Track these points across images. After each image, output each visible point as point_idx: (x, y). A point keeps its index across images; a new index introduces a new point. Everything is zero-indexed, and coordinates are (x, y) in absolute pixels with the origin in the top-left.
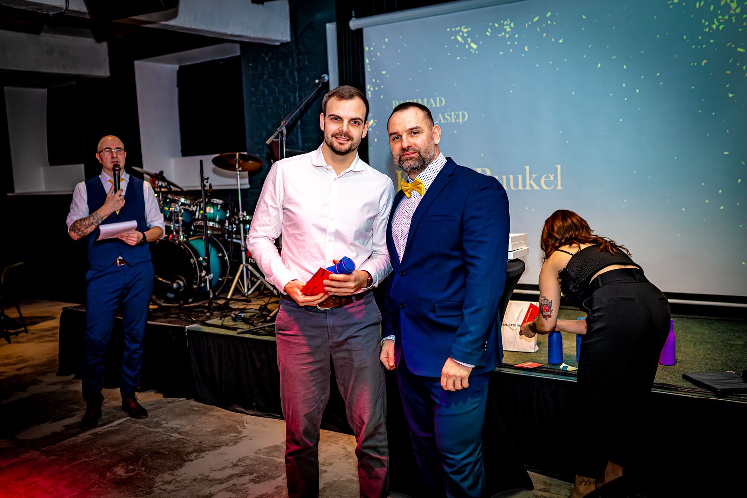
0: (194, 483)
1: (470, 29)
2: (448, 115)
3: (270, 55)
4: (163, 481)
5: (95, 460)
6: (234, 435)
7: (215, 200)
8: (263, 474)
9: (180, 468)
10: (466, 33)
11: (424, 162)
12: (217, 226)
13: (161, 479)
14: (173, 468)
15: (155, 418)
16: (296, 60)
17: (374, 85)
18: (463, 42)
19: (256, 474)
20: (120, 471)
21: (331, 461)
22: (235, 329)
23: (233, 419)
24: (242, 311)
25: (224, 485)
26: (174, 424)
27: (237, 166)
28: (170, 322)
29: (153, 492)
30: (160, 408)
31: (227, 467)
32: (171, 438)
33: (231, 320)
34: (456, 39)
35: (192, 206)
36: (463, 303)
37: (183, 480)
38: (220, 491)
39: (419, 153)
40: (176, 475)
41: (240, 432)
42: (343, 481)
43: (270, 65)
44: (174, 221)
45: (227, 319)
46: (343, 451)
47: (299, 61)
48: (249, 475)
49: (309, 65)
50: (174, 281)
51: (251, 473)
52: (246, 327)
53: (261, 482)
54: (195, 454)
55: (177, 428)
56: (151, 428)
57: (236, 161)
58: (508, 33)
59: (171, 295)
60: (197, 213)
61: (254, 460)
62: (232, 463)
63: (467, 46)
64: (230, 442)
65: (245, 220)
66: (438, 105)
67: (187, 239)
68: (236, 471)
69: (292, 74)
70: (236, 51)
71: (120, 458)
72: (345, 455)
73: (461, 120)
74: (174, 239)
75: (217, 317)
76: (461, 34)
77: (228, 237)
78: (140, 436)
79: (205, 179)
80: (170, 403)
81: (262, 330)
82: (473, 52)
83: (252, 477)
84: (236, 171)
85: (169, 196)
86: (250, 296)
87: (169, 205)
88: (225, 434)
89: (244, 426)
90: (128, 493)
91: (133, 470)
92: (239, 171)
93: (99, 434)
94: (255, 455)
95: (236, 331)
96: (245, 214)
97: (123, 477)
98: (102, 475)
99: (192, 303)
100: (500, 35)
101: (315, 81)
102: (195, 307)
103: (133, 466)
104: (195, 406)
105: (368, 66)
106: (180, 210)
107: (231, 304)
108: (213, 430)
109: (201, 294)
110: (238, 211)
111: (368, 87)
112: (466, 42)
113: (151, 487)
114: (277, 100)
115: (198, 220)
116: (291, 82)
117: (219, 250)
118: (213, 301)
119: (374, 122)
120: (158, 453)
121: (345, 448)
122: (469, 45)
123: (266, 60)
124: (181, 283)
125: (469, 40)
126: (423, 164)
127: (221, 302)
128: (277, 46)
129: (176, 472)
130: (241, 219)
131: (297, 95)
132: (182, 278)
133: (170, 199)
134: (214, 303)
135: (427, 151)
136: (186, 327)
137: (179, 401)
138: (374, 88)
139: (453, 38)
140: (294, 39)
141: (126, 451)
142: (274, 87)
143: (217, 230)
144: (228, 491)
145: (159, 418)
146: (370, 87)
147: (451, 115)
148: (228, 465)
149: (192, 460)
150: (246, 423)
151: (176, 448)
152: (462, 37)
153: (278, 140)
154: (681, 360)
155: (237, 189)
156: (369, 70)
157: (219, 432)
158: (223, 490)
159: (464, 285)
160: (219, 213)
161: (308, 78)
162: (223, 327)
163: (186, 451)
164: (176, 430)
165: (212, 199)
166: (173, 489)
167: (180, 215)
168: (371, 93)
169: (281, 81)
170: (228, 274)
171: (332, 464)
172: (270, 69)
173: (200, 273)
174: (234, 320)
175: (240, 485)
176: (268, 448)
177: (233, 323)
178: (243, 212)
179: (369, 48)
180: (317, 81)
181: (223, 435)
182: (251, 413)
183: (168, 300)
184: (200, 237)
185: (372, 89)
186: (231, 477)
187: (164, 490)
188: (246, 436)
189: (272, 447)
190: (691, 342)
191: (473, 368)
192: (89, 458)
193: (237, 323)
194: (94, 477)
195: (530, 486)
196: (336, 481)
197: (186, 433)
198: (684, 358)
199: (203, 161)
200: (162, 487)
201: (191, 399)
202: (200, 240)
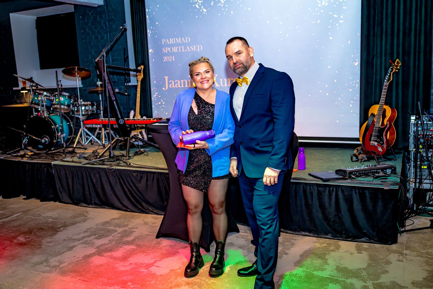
0: (64, 242)
1: (202, 1)
2: (192, 47)
3: (92, 12)
4: (46, 242)
5: (6, 234)
6: (83, 218)
7: (64, 93)
8: (101, 235)
9: (55, 235)
10: (201, 3)
11: (247, 68)
12: (66, 108)
13: (46, 241)
14: (51, 236)
15: (37, 212)
16: (107, 15)
17: (152, 30)
18: (199, 8)
19: (97, 235)
20: (21, 239)
21: (137, 227)
22: (80, 163)
23: (82, 210)
24: (83, 153)
25: (81, 242)
26: (49, 214)
27: (76, 74)
28: (42, 161)
29: (42, 247)
30: (40, 207)
31: (81, 233)
32: (48, 221)
33: (77, 158)
34: (195, 6)
35: (51, 96)
36: (273, 139)
37: (58, 240)
38: (79, 244)
39: (243, 64)
40: (54, 239)
41: (86, 216)
42: (144, 235)
43: (92, 18)
44: (41, 105)
45: (75, 157)
46: (143, 222)
47: (108, 16)
48: (94, 236)
49: (115, 18)
50: (42, 138)
51: (95, 235)
52: (86, 161)
53: (101, 238)
54: (62, 228)
55: (51, 216)
56: (36, 217)
57: (76, 71)
58: (222, 4)
59: (41, 146)
60: (54, 101)
61: (96, 229)
62: (84, 231)
63: (201, 10)
64: (81, 221)
65: (82, 104)
66: (187, 42)
67: (49, 116)
68: (86, 234)
69: (105, 23)
70: (71, 9)
71: (20, 232)
72: (144, 224)
73: (199, 50)
74: (42, 115)
75: (69, 157)
76: (198, 4)
77: (72, 114)
78: (30, 221)
79: (59, 81)
80: (44, 204)
81: (95, 162)
82: (204, 13)
83: (95, 237)
84: (76, 77)
85: (37, 91)
86: (87, 146)
87: (37, 96)
88: (78, 217)
89: (88, 213)
90: (28, 248)
91: (29, 238)
92: (78, 77)
93: (6, 222)
94: (96, 226)
95: (81, 163)
96: (82, 100)
97: (24, 242)
98: (11, 241)
99: (54, 150)
100: (218, 5)
101: (120, 28)
102: (55, 153)
103: (29, 236)
104: (59, 205)
105: (148, 20)
106: (44, 99)
107: (76, 150)
108: (71, 216)
109: (58, 145)
110: (78, 99)
111: (148, 31)
112: (201, 8)
113: (40, 245)
114: (97, 38)
115: (55, 104)
116: (105, 28)
117: (68, 121)
118: (66, 149)
119: (152, 50)
120: (42, 229)
121: (144, 220)
122: (202, 10)
123: (89, 15)
124: (47, 140)
125: (202, 7)
126: (246, 69)
127: (70, 149)
128: (96, 7)
129: (54, 237)
130: (80, 104)
131: (108, 35)
132: (47, 137)
133: (38, 93)
134: (66, 150)
135: (247, 62)
136: (52, 163)
137: (50, 203)
138: (152, 32)
139: (194, 6)
140: (105, 4)
141: (23, 229)
142: (95, 30)
143: (66, 110)
144: (83, 244)
145: (39, 212)
146: (149, 31)
147: (194, 47)
148: (82, 232)
149: (61, 231)
150: (89, 211)
151: (52, 226)
152: (199, 5)
153: (101, 59)
154: (309, 168)
155: (77, 88)
156: (149, 22)
157: (75, 217)
158: (81, 244)
159: (273, 130)
160: (67, 100)
161: (114, 26)
162: (73, 162)
163: (58, 226)
164: (50, 217)
165: (63, 93)
166: (53, 245)
167: (44, 101)
168: (150, 35)
169: (99, 27)
170: (73, 134)
171: (137, 228)
172: (92, 20)
173: (57, 134)
174: (79, 158)
175: (89, 241)
176: (103, 222)
177: (79, 160)
178: (81, 99)
179: (148, 10)
180: (121, 27)
181: (77, 218)
182: (91, 207)
183: (39, 149)
184: (56, 114)
185: (150, 32)
186: (84, 237)
187: (48, 246)
188: (90, 218)
189: (105, 222)
190: (313, 159)
191: (280, 172)
192: (2, 234)
193: (81, 159)
194: (7, 242)
195: (238, 231)
196: (140, 235)
197: (56, 218)
198: (310, 167)
199: (57, 72)
200: (47, 245)
201: (56, 202)
202: (56, 116)
